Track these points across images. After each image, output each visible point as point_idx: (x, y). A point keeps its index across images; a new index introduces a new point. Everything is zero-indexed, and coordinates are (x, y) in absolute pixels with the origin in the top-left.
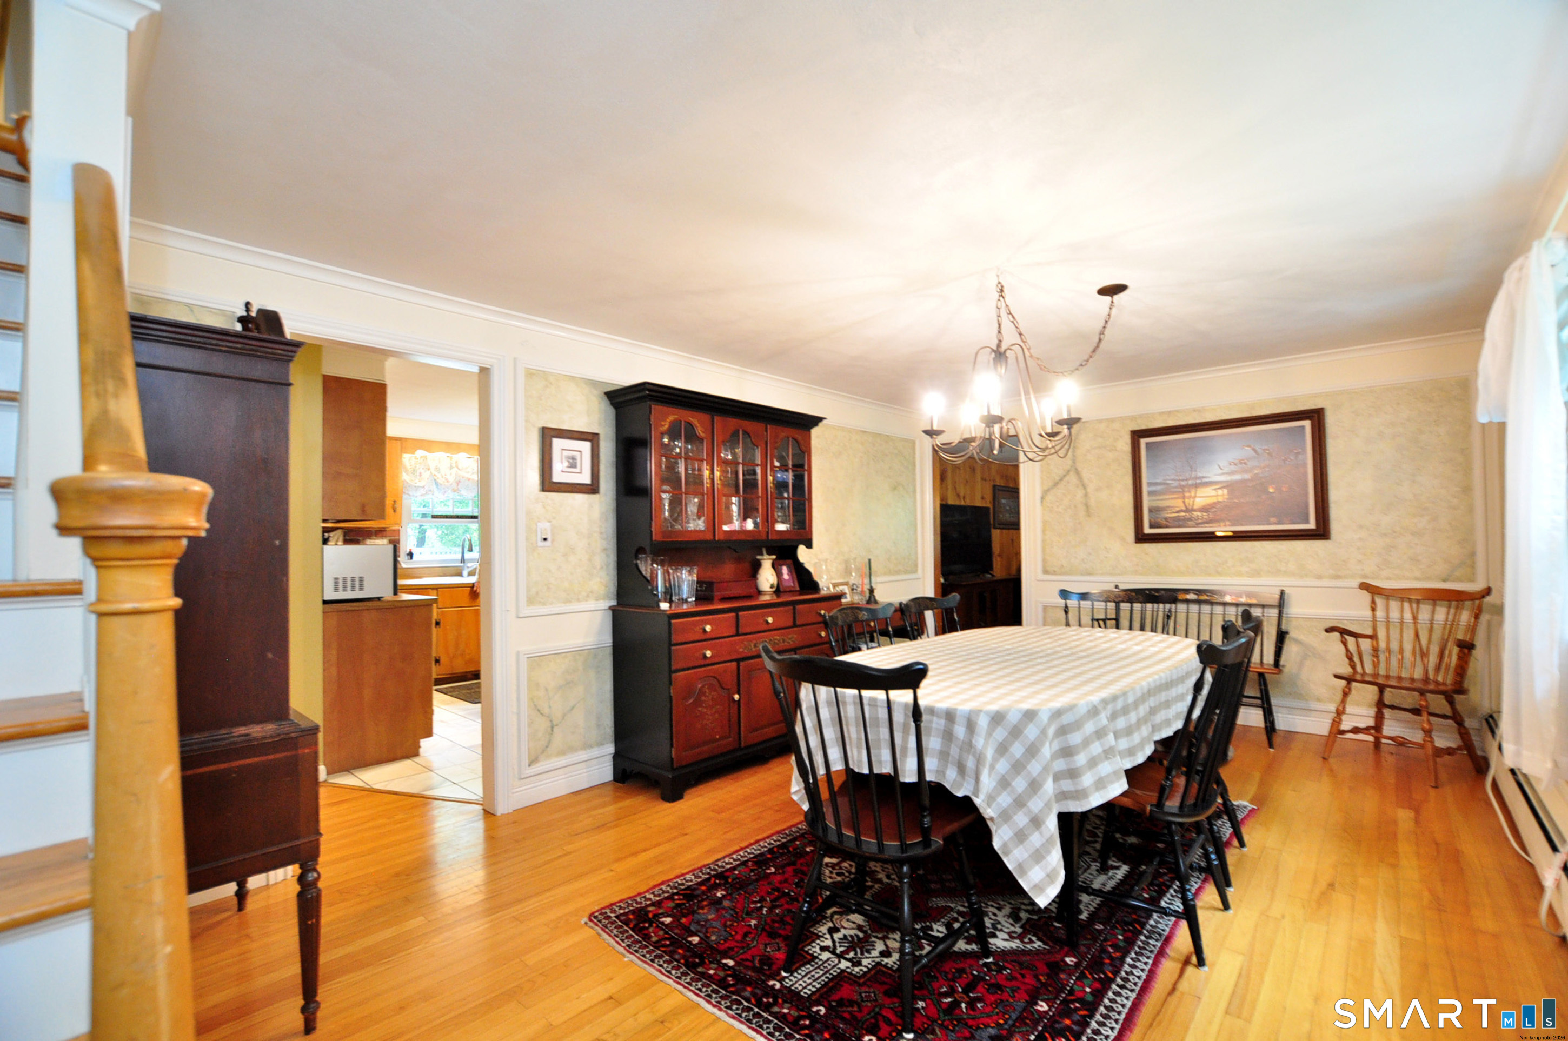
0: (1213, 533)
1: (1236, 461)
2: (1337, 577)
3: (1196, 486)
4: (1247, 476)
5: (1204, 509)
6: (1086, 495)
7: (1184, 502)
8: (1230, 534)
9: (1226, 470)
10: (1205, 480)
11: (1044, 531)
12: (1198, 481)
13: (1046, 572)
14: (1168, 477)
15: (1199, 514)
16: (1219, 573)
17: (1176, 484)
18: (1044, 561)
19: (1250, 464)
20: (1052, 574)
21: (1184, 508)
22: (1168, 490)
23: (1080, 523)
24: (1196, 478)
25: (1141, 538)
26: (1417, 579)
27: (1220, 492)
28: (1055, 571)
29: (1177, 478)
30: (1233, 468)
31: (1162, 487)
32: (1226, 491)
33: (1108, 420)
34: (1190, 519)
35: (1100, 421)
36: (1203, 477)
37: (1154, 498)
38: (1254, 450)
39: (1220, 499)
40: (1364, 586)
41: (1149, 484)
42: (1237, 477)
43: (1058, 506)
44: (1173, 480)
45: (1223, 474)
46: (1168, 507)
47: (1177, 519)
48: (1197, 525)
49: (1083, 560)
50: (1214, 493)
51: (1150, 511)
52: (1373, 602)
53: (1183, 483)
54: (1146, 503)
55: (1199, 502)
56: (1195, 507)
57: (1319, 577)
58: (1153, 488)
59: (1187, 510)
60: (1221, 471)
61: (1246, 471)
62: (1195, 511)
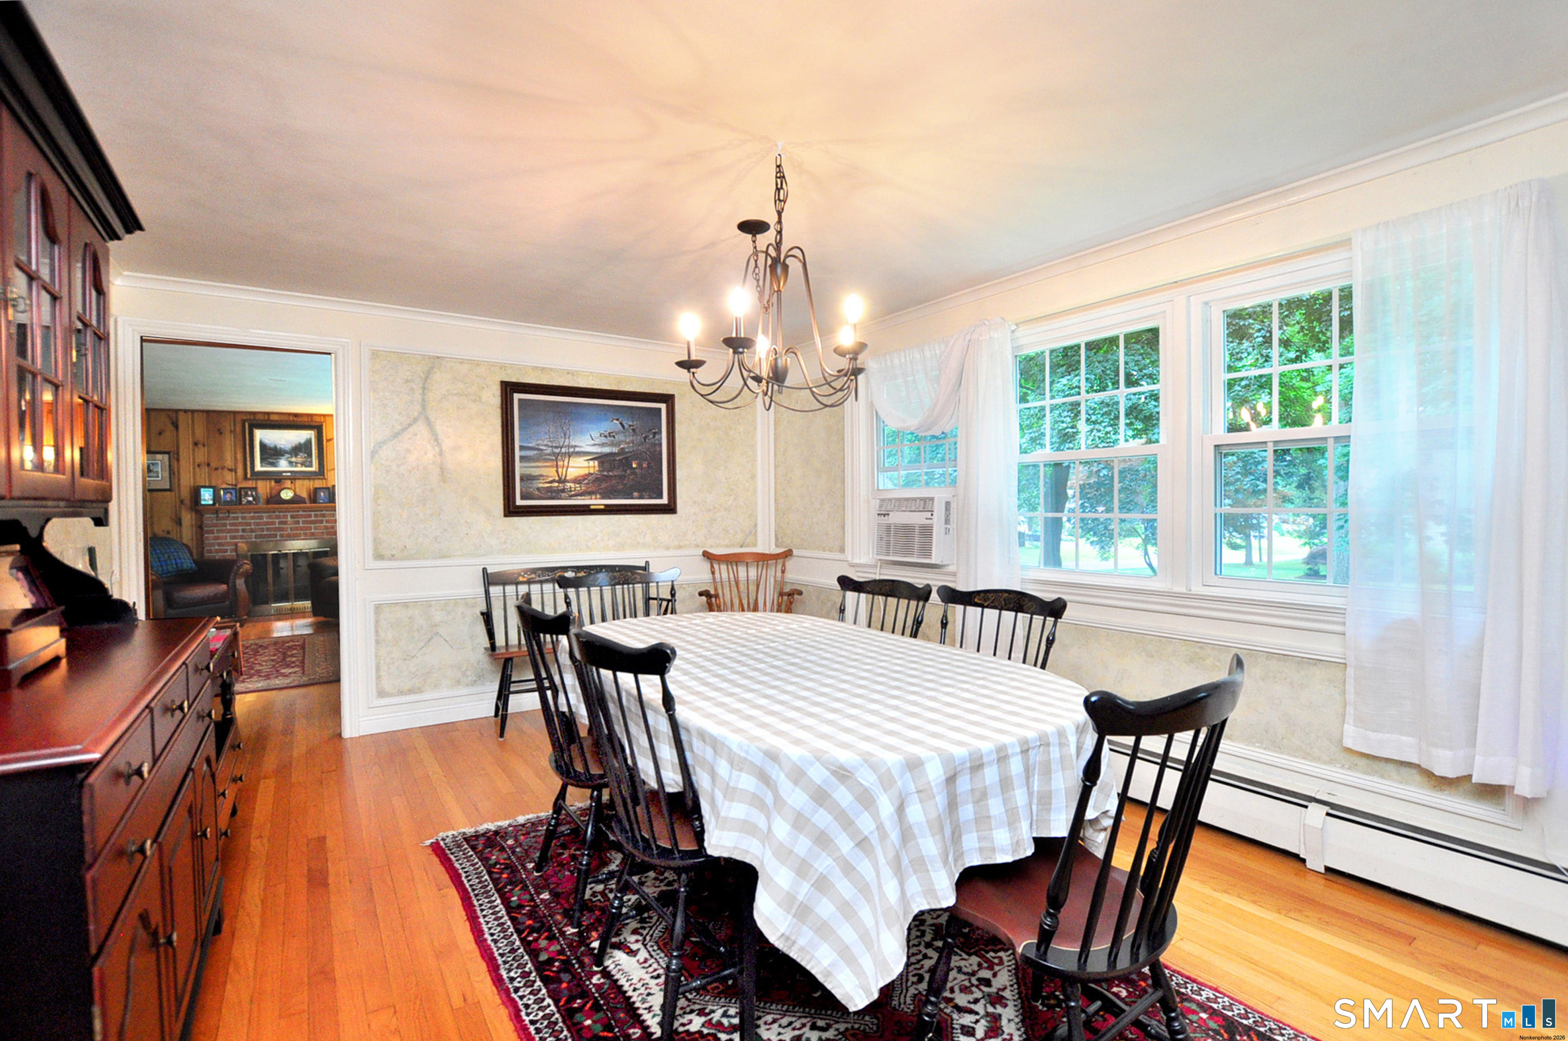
0: (588, 506)
1: (607, 433)
2: (680, 547)
3: (570, 455)
4: (615, 450)
5: (577, 481)
6: (441, 453)
7: (557, 471)
8: (602, 507)
9: (598, 441)
10: (577, 449)
11: (376, 500)
12: (571, 450)
13: (379, 557)
14: (540, 442)
15: (572, 485)
16: (589, 548)
17: (549, 450)
18: (377, 542)
19: (620, 437)
20: (389, 559)
21: (557, 478)
22: (540, 457)
23: (432, 490)
24: (569, 446)
25: (511, 510)
26: (727, 546)
27: (591, 463)
28: (393, 556)
29: (550, 444)
30: (603, 440)
31: (535, 452)
32: (596, 462)
33: (470, 362)
34: (563, 491)
35: (462, 362)
36: (576, 446)
37: (526, 465)
38: (621, 424)
39: (592, 471)
40: (706, 555)
41: (522, 448)
42: (607, 450)
43: (399, 466)
44: (546, 445)
45: (594, 445)
46: (542, 476)
47: (549, 490)
48: (570, 497)
49: (436, 538)
50: (586, 464)
51: (522, 479)
52: (712, 566)
53: (557, 451)
54: (519, 469)
55: (572, 473)
56: (568, 478)
57: (668, 548)
58: (524, 453)
59: (560, 481)
60: (593, 442)
61: (612, 444)
62: (568, 482)
